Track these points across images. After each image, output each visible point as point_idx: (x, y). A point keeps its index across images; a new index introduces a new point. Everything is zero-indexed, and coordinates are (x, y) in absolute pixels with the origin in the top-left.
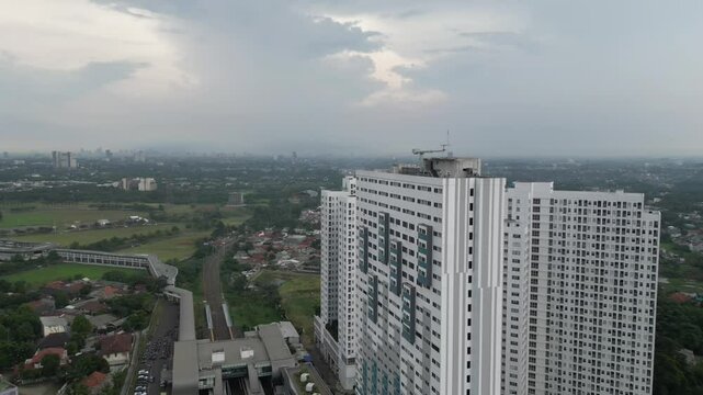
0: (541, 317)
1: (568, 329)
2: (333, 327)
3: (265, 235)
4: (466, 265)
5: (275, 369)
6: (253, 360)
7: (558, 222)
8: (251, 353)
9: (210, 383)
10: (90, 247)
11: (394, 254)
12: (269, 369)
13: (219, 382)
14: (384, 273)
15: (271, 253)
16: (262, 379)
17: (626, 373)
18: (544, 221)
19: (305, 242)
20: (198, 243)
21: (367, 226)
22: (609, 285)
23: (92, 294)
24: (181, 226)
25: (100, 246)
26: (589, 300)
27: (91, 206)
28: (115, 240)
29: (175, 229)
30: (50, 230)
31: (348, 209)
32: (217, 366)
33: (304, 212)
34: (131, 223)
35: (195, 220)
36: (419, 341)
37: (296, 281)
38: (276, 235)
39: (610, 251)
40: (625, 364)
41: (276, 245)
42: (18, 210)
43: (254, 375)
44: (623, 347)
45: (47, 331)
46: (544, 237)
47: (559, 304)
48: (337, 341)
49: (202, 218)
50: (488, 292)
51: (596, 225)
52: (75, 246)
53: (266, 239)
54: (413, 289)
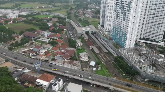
0: (145, 22)
1: (150, 24)
2: (103, 26)
3: (82, 10)
4: (135, 7)
5: (94, 31)
6: (90, 30)
7: (151, 4)
8: (89, 29)
9: (83, 33)
10: (45, 12)
11: (122, 7)
12: (93, 31)
13: (85, 33)
14: (120, 11)
15: (84, 14)
16: (92, 33)
17: (159, 32)
18: (149, 3)
19: (91, 12)
20: (67, 12)
21: (117, 3)
22: (159, 16)
23: (52, 20)
24: (62, 8)
25: (47, 11)
26: (155, 19)
27: (38, 3)
28: (49, 10)
29: (60, 8)
30: (33, 8)
31: (109, 2)
32: (84, 30)
33: (89, 5)
34: (50, 7)
35: (64, 7)
36: (126, 20)
37: (91, 20)
38: (84, 10)
39: (161, 9)
40: (159, 30)
41: (84, 12)
42: (23, 4)
43: (90, 32)
44: (159, 27)
45: (49, 25)
46: (148, 7)
47: (149, 20)
48: (104, 28)
49: (65, 6)
50: (138, 12)
51: (159, 4)
52: (42, 11)
53: (82, 11)
54: (126, 12)
